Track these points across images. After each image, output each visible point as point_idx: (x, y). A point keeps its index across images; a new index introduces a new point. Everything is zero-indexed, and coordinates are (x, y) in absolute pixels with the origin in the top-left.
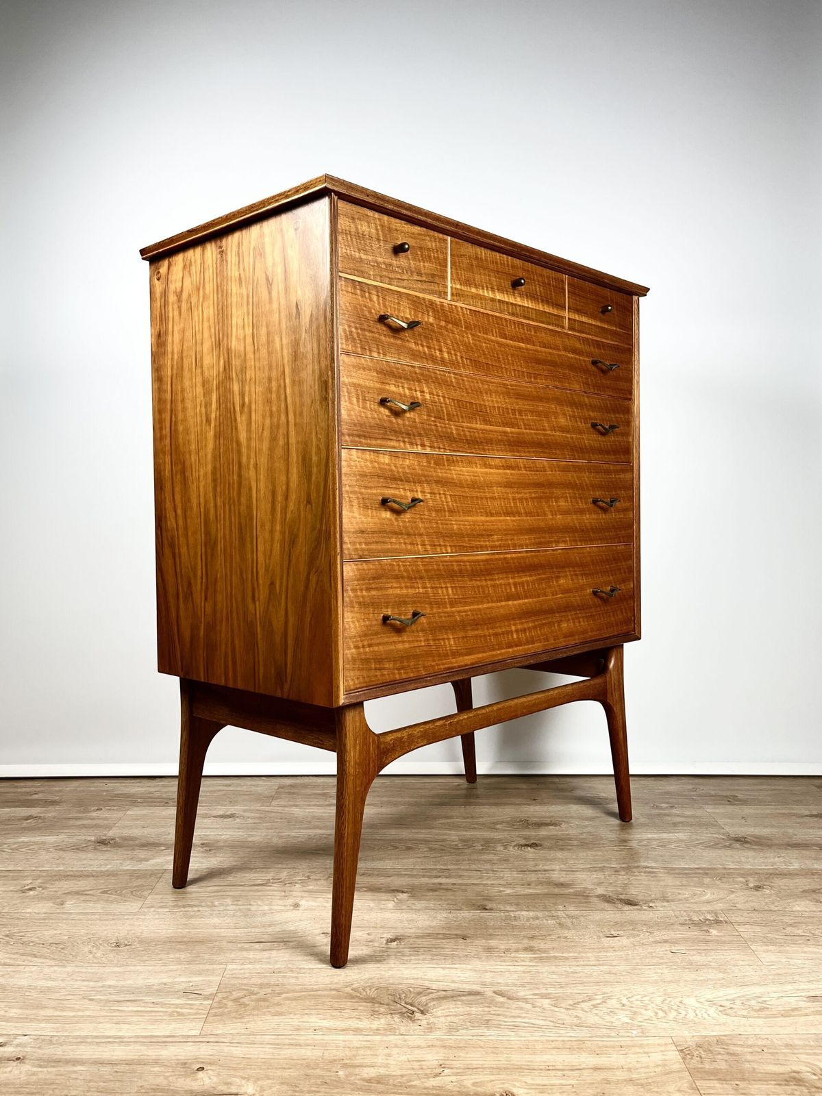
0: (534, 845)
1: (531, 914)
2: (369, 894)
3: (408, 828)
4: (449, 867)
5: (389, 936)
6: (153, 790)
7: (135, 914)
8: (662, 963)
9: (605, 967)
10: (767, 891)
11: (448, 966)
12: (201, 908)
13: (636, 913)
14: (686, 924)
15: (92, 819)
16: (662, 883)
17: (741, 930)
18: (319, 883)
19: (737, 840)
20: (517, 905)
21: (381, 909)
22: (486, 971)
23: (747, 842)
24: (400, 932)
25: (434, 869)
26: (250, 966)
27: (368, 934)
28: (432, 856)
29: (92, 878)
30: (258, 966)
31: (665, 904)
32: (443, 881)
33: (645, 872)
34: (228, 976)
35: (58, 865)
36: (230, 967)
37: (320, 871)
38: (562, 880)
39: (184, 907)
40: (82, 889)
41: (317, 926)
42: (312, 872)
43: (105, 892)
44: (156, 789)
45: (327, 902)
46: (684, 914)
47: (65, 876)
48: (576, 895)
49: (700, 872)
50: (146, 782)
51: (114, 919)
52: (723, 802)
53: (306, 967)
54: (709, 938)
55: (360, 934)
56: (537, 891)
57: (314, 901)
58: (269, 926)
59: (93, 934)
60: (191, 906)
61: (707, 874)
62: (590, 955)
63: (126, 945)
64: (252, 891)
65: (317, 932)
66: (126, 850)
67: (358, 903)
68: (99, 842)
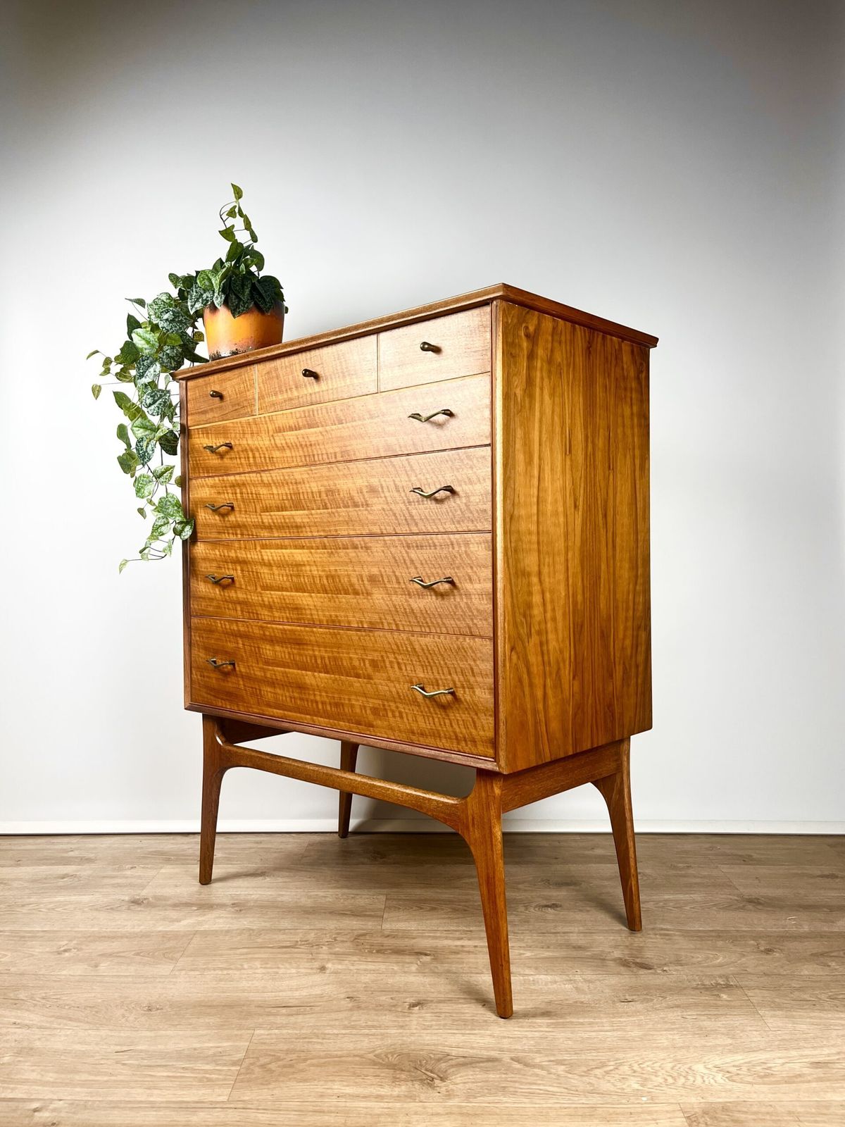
0: (554, 906)
1: (549, 978)
2: (394, 956)
3: (433, 887)
4: (471, 929)
5: (412, 1000)
6: (186, 847)
7: (166, 977)
8: (673, 1029)
9: (619, 1033)
10: (777, 955)
11: (468, 1032)
12: (230, 972)
13: (650, 977)
14: (698, 989)
15: (127, 878)
16: (677, 946)
17: (750, 994)
18: (346, 944)
19: (750, 901)
20: (536, 968)
21: (405, 972)
22: (505, 1037)
23: (760, 904)
24: (422, 997)
25: (456, 931)
26: (276, 1031)
27: (392, 998)
28: (455, 917)
29: (126, 940)
30: (285, 1031)
31: (679, 968)
32: (466, 943)
33: (661, 935)
34: (256, 1041)
35: (93, 926)
36: (257, 1032)
37: (346, 932)
38: (581, 943)
39: (214, 970)
40: (116, 951)
41: (343, 990)
42: (338, 934)
43: (138, 954)
44: (190, 846)
45: (353, 965)
46: (697, 978)
47: (99, 937)
48: (593, 957)
49: (714, 934)
50: (179, 838)
51: (145, 983)
52: (739, 862)
53: (330, 1032)
54: (720, 1003)
55: (384, 999)
56: (556, 954)
57: (340, 964)
58: (297, 990)
59: (127, 997)
60: (222, 969)
61: (720, 936)
62: (605, 1020)
63: (158, 1009)
64: (279, 953)
65: (343, 996)
66: (159, 910)
67: (382, 967)
68: (133, 902)
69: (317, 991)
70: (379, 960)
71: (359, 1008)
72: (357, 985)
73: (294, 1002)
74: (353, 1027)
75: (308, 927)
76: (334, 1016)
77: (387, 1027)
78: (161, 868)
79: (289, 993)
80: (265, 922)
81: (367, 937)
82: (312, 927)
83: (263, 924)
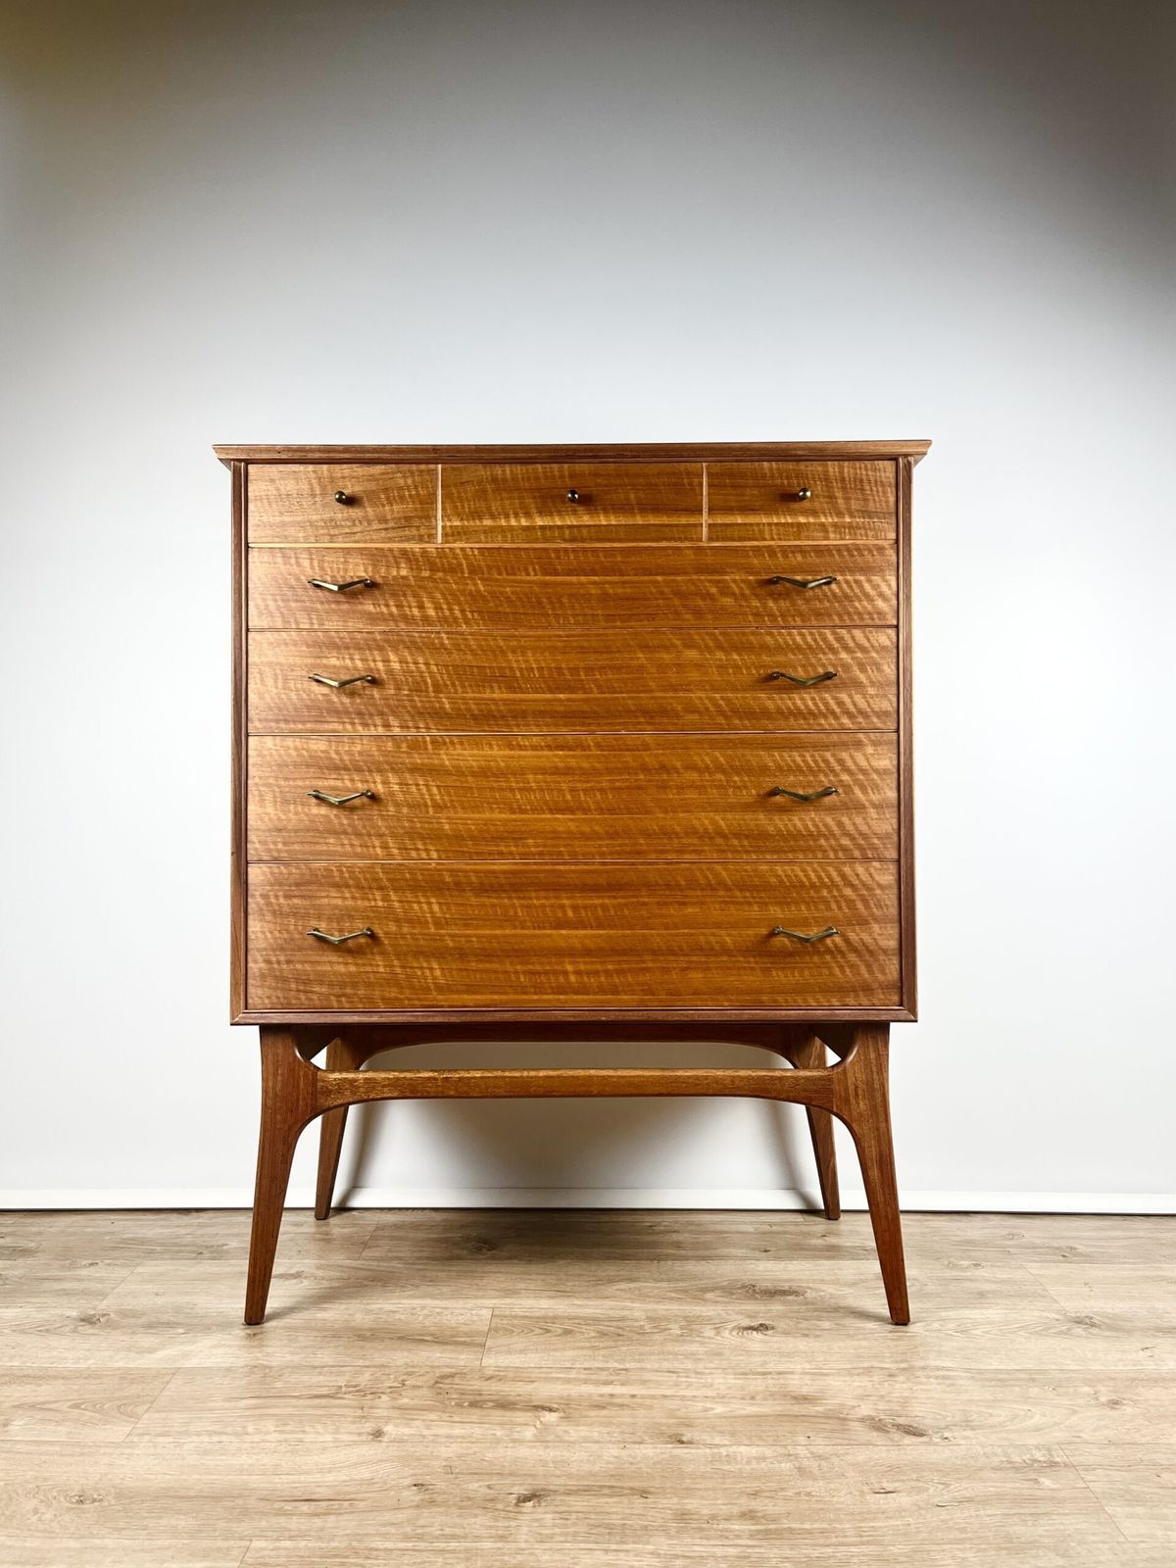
0: (762, 1328)
1: (754, 1451)
2: (499, 1412)
3: (568, 1297)
4: (628, 1366)
5: (522, 1490)
6: (183, 1231)
7: (117, 1445)
8: (963, 1541)
9: (872, 1548)
10: (1129, 1410)
11: (614, 1547)
12: (224, 1438)
13: (922, 1449)
14: (1001, 1469)
15: (79, 1280)
16: (964, 1397)
17: (1089, 1478)
18: (420, 1392)
19: (1079, 1321)
20: (733, 1434)
21: (514, 1441)
22: (677, 1557)
23: (1093, 1325)
24: (540, 1483)
25: (602, 1369)
26: (288, 1544)
27: (489, 1487)
28: (601, 1345)
29: (61, 1381)
30: (302, 1544)
31: (969, 1433)
32: (618, 1390)
33: (937, 1378)
34: (250, 1561)
35: (12, 1358)
36: (257, 1544)
37: (422, 1371)
38: (805, 1390)
39: (198, 1434)
40: (41, 1399)
41: (408, 1471)
42: (409, 1374)
43: (77, 1406)
44: (188, 1231)
45: (428, 1427)
46: (1000, 1450)
47: (19, 1377)
48: (827, 1416)
49: (1023, 1376)
50: (174, 1218)
51: (82, 1454)
52: (1056, 1258)
53: (380, 1545)
54: (1038, 1493)
55: (476, 1487)
56: (766, 1410)
57: (407, 1425)
58: (330, 1471)
59: (46, 1479)
60: (210, 1433)
61: (1034, 1380)
62: (847, 1526)
63: (94, 1501)
64: (309, 1406)
65: (408, 1482)
66: (123, 1333)
67: (477, 1431)
68: (83, 1320)
69: (365, 1473)
70: (474, 1418)
71: (432, 1502)
72: (433, 1463)
73: (323, 1492)
74: (420, 1537)
75: (361, 1363)
76: (388, 1517)
77: (478, 1538)
78: (138, 1265)
79: (318, 1477)
80: (292, 1354)
81: (457, 1380)
82: (367, 1363)
83: (289, 1357)
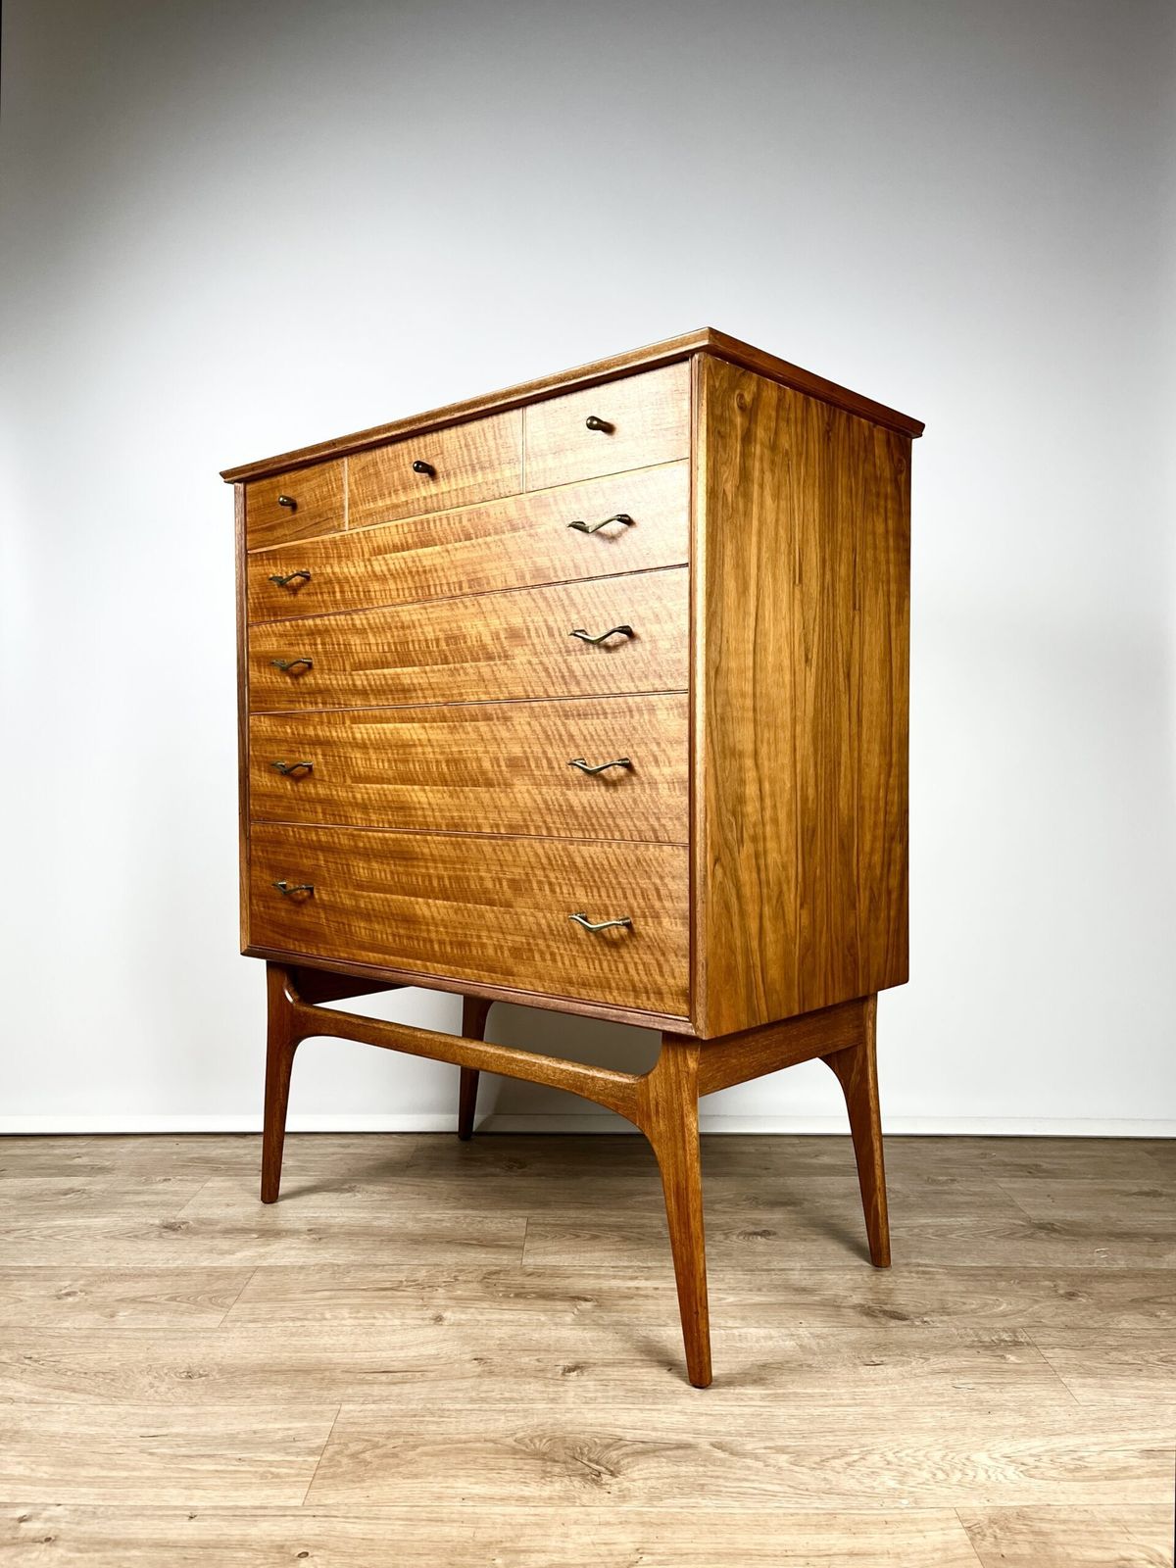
0: (765, 1234)
1: (762, 1332)
2: (541, 1302)
3: (595, 1208)
4: (650, 1264)
5: (567, 1363)
7: (213, 1330)
8: (941, 1403)
9: (864, 1408)
10: (1084, 1301)
11: (648, 1407)
12: (306, 1323)
13: (905, 1331)
14: (973, 1347)
15: (157, 1194)
16: (940, 1288)
17: (1048, 1355)
18: (471, 1286)
19: (1041, 1227)
20: (743, 1318)
21: (556, 1324)
22: (701, 1414)
23: (1055, 1231)
24: (581, 1357)
25: (628, 1267)
26: (373, 1406)
27: (538, 1360)
28: (626, 1248)
29: (155, 1278)
30: (385, 1406)
31: (945, 1318)
32: (642, 1283)
33: (917, 1272)
34: (343, 1421)
35: (108, 1260)
36: (346, 1407)
37: (471, 1269)
38: (804, 1284)
39: (283, 1320)
40: (141, 1294)
41: (467, 1348)
42: (460, 1271)
43: (173, 1299)
44: (247, 1152)
45: (482, 1314)
46: (971, 1332)
47: (117, 1276)
48: (824, 1304)
49: (993, 1272)
50: (232, 1141)
51: (184, 1338)
52: (1023, 1174)
53: (451, 1407)
54: (1005, 1366)
55: (525, 1360)
56: (772, 1300)
57: (463, 1312)
58: (401, 1348)
59: (155, 1359)
60: (293, 1319)
61: (1001, 1275)
62: (843, 1391)
63: (201, 1376)
64: (377, 1297)
65: (468, 1357)
66: (204, 1238)
67: (524, 1317)
68: (166, 1227)
69: (431, 1350)
70: (519, 1307)
71: (491, 1373)
72: (489, 1342)
73: (397, 1366)
74: (484, 1400)
75: (416, 1262)
76: (455, 1384)
77: (532, 1401)
78: (207, 1181)
79: (391, 1353)
80: (356, 1255)
81: (502, 1276)
82: (423, 1262)
83: (353, 1257)
